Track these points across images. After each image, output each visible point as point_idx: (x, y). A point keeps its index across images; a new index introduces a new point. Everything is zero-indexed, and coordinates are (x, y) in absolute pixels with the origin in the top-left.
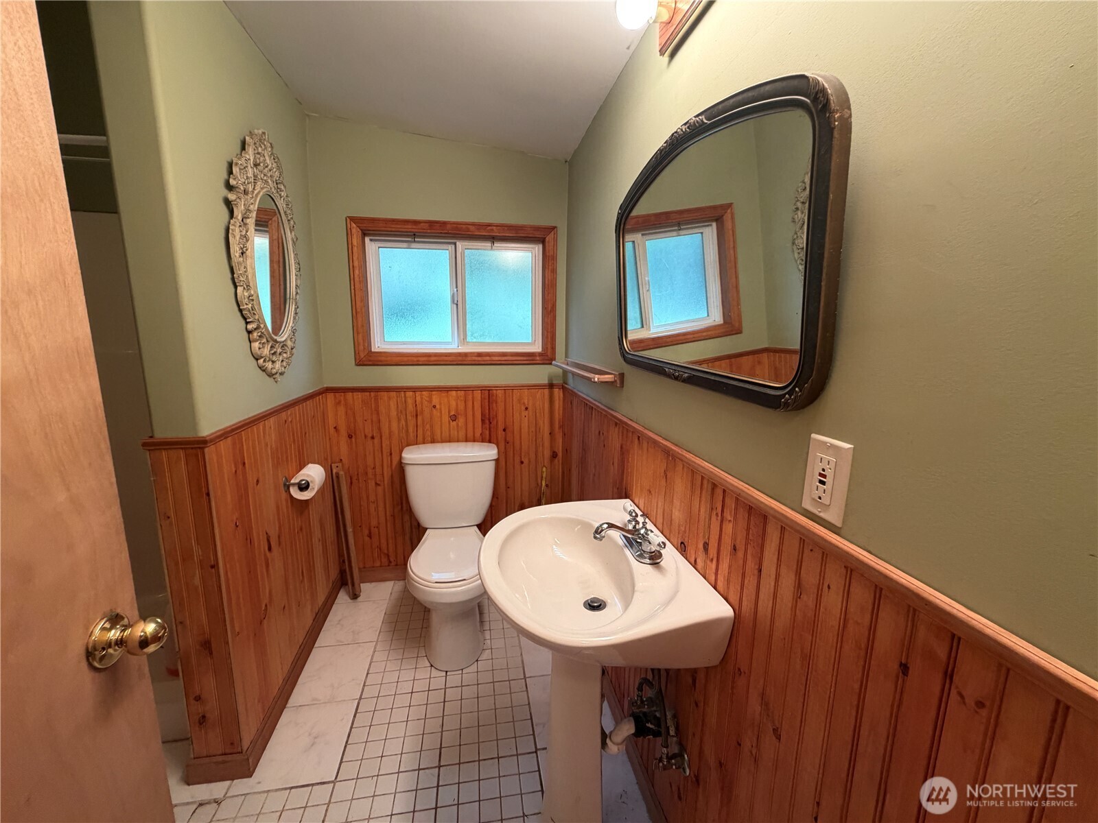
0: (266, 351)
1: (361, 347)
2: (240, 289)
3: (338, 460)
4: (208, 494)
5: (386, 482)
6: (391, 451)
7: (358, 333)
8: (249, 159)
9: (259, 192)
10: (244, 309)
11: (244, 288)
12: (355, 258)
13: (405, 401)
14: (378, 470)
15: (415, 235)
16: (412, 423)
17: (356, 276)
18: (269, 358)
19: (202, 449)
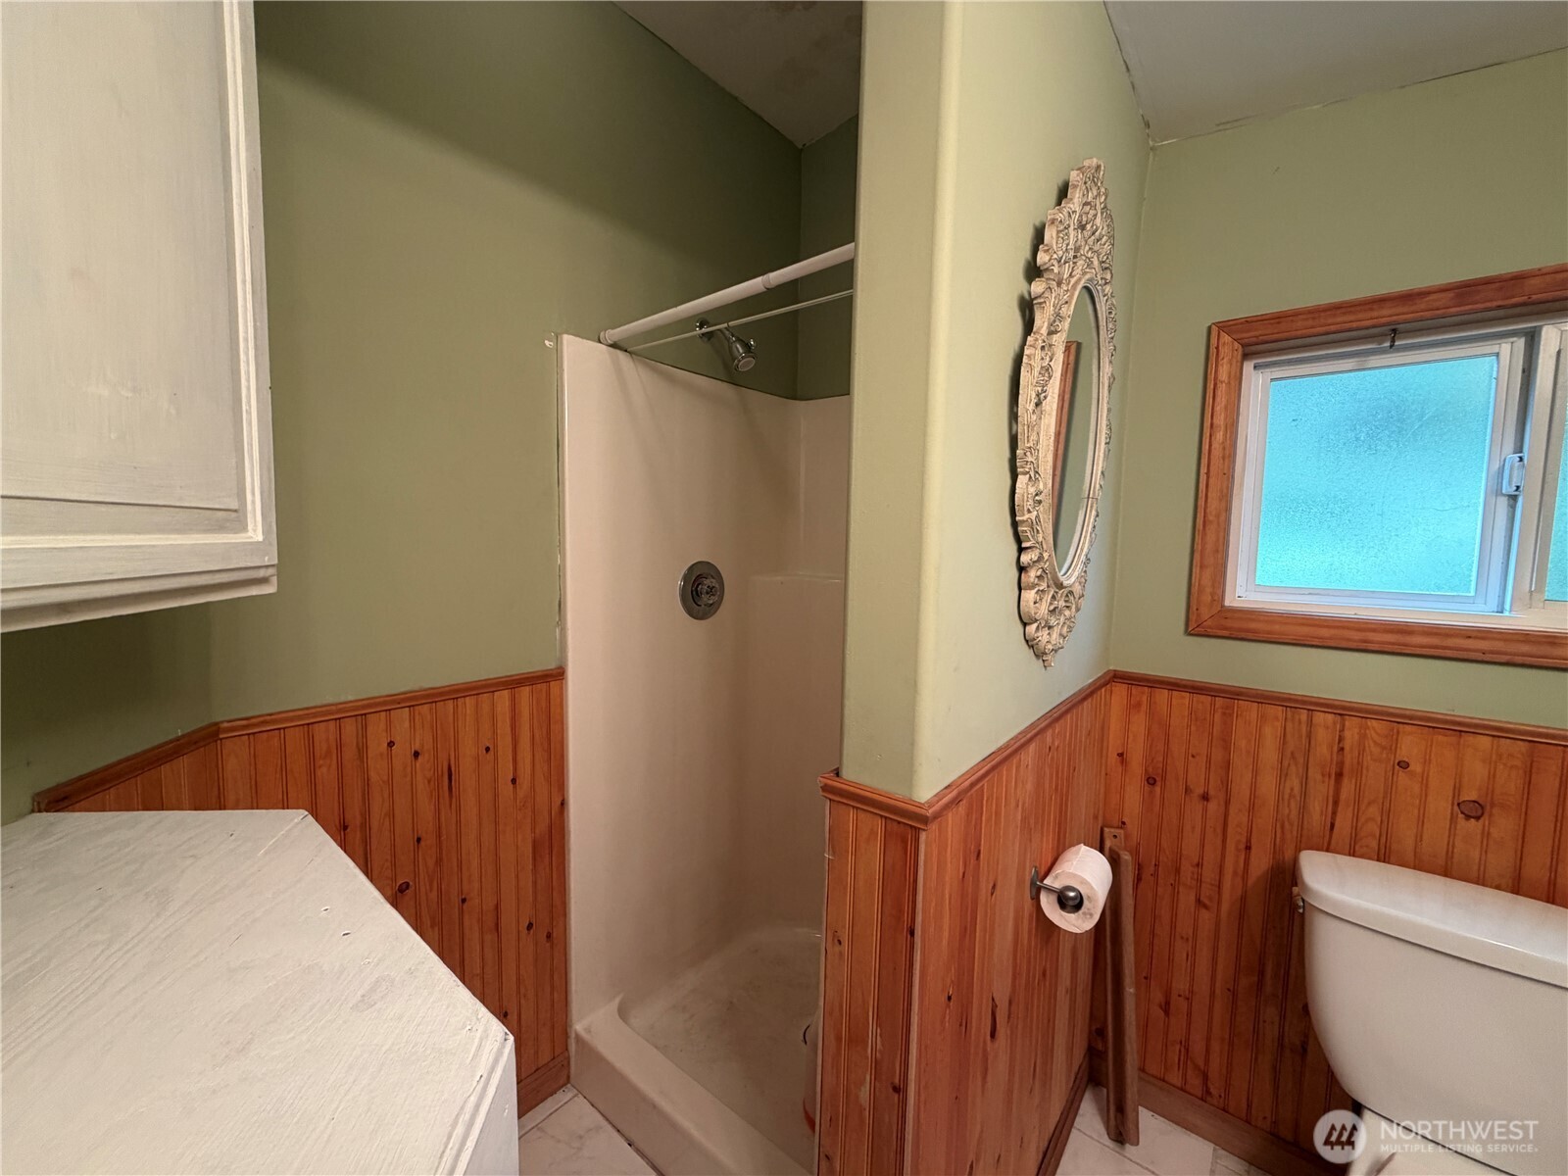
0: (1043, 609)
1: (1207, 598)
2: (1022, 480)
3: (1116, 822)
4: (912, 933)
5: (1225, 907)
6: (1249, 840)
7: (1202, 567)
8: (1074, 212)
9: (1080, 279)
10: (1023, 521)
11: (1030, 477)
12: (1218, 408)
13: (1309, 736)
14: (1209, 874)
15: (1395, 333)
16: (1321, 789)
17: (1215, 445)
18: (1046, 622)
19: (917, 830)
